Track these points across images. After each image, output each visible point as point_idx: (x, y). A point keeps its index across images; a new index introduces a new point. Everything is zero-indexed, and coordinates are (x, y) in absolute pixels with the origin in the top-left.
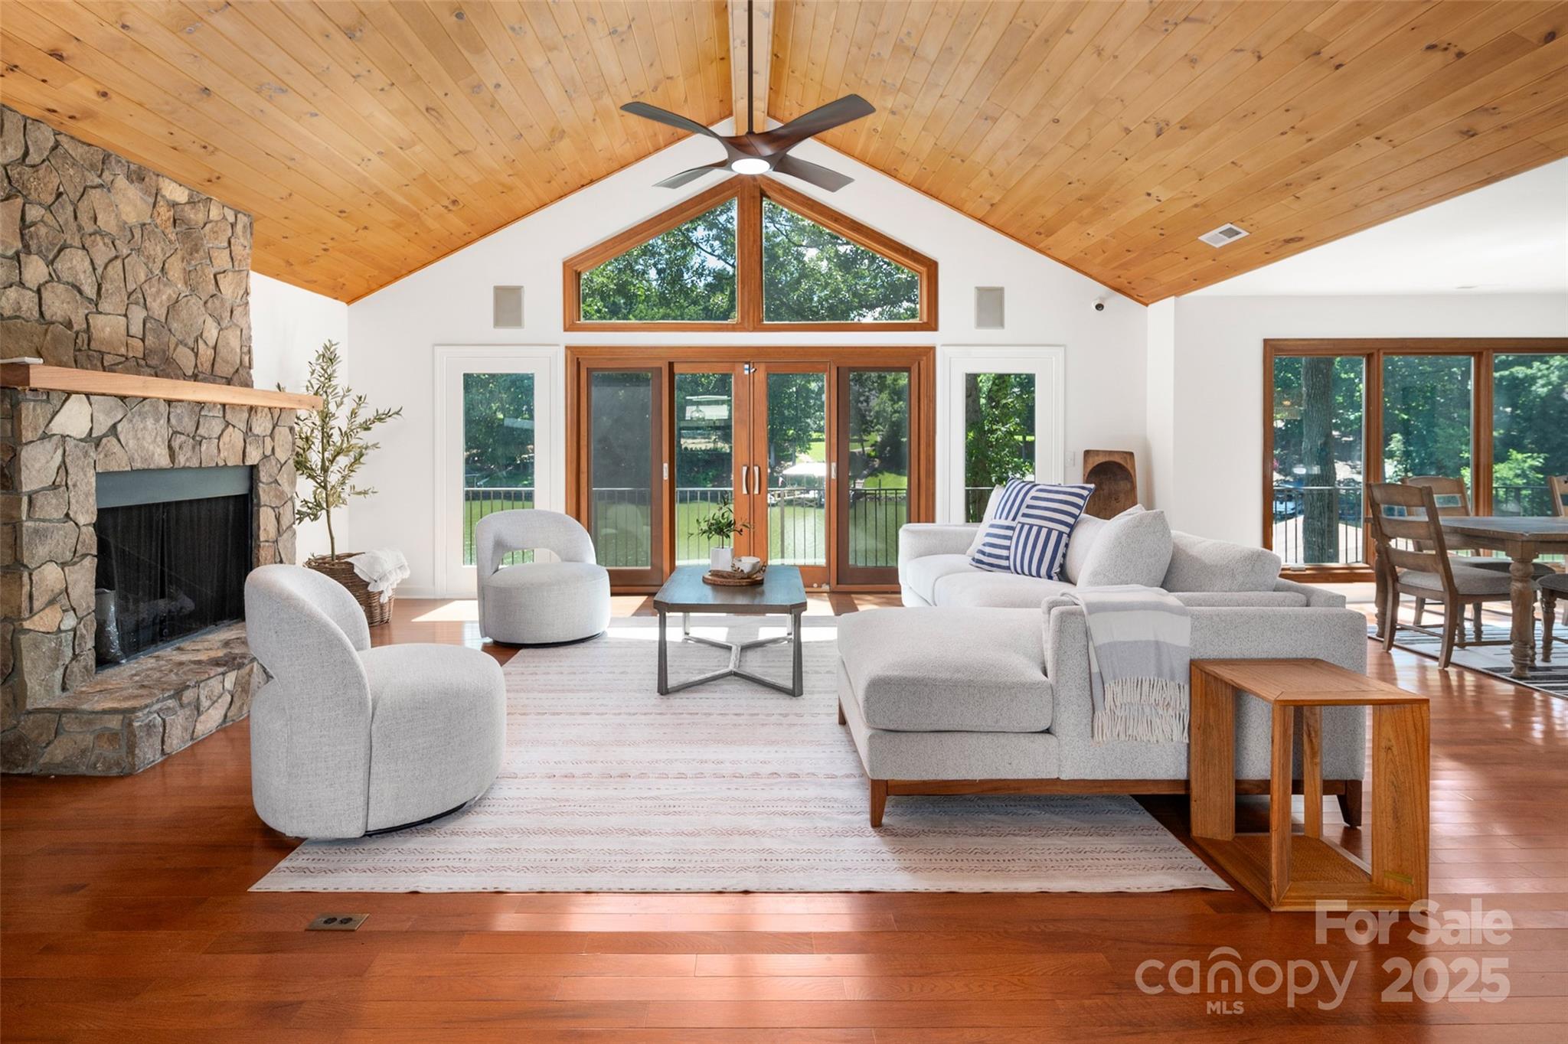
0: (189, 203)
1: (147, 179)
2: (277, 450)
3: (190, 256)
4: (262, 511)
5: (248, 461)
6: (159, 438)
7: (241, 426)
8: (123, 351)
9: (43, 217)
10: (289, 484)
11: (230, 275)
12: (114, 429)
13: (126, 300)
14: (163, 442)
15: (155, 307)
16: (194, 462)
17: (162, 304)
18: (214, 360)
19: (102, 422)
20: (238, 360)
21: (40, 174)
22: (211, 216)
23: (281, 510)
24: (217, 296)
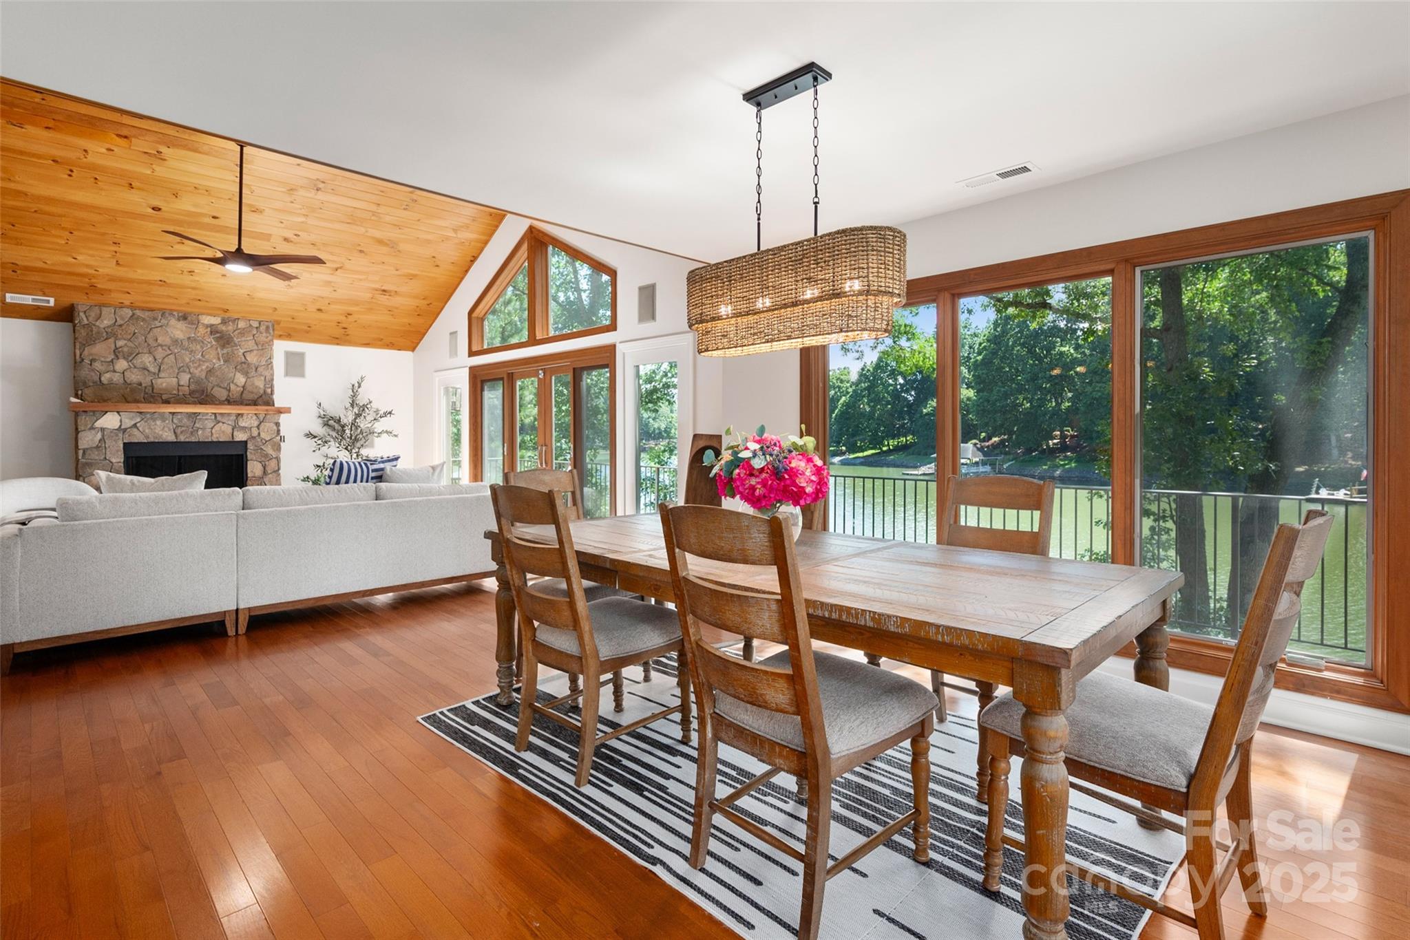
0: (221, 323)
1: (189, 318)
2: (261, 433)
3: (223, 347)
4: (249, 463)
5: (237, 439)
6: (166, 429)
7: (230, 423)
8: (175, 392)
9: (126, 344)
10: (274, 450)
11: (255, 352)
12: (135, 425)
13: (177, 371)
14: (170, 430)
15: (197, 372)
16: (193, 439)
17: (202, 370)
18: (243, 392)
19: (128, 423)
20: (262, 392)
21: (124, 327)
22: (239, 326)
23: (267, 463)
24: (244, 363)
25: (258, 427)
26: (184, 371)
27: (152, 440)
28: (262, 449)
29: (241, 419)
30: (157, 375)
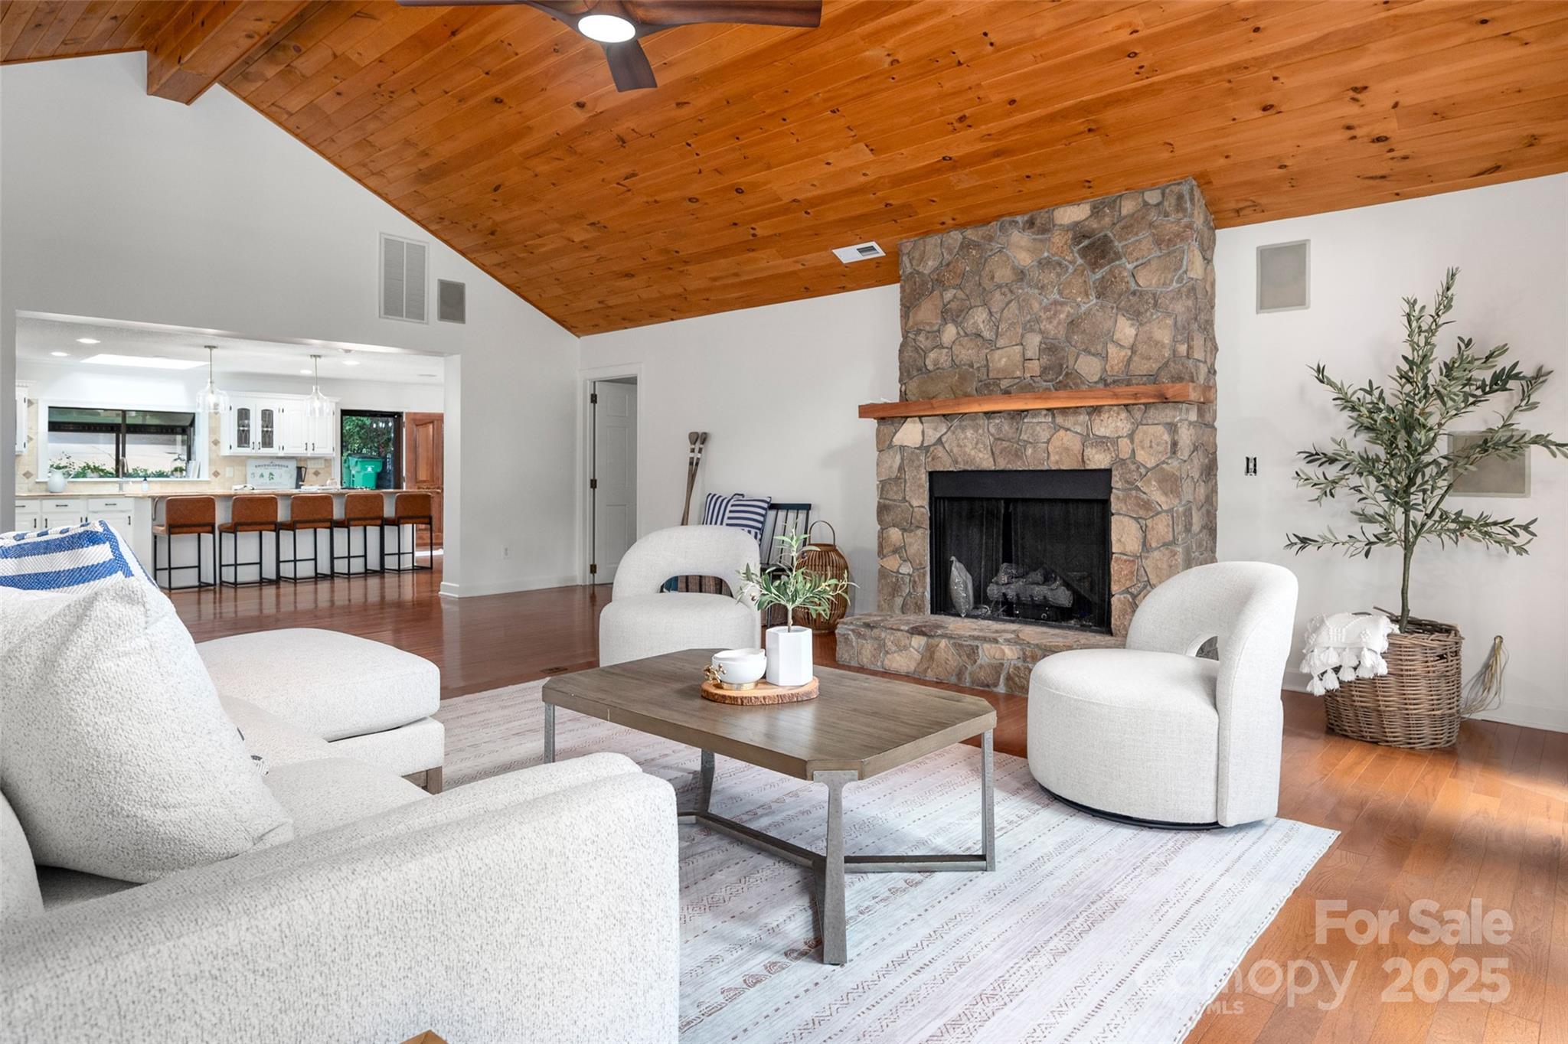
0: (1092, 215)
2: (1138, 452)
3: (1094, 265)
4: (1113, 519)
5: (1091, 466)
6: (980, 446)
7: (1079, 429)
8: (1018, 373)
9: (955, 296)
10: (1166, 494)
11: (1154, 264)
12: (939, 441)
13: (1020, 331)
14: (985, 449)
15: (1050, 327)
16: (1019, 466)
17: (1059, 323)
18: (1130, 359)
19: (932, 436)
20: (1167, 354)
21: (951, 267)
22: (1124, 212)
23: (1149, 522)
24: (1134, 293)
25: (1131, 436)
26: (1032, 330)
27: (961, 467)
28: (1138, 489)
29: (1098, 421)
30: (992, 345)
